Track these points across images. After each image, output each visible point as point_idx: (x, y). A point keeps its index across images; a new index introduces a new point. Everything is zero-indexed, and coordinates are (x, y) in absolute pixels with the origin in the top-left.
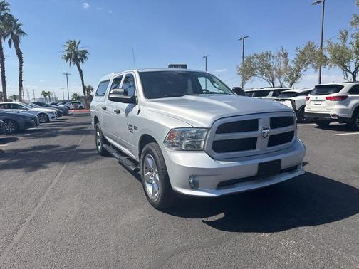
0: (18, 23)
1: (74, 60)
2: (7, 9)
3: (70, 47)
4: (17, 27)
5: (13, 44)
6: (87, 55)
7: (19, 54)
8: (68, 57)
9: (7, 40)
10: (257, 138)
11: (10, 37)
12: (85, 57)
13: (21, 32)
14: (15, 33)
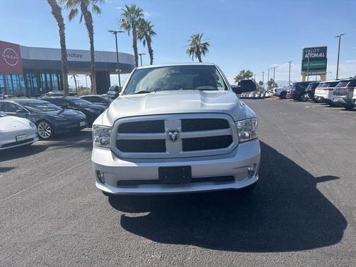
0: (150, 25)
1: (197, 53)
2: (141, 14)
3: (194, 41)
4: (149, 29)
5: (146, 44)
6: (208, 47)
7: (151, 52)
8: (191, 51)
9: (143, 40)
10: (165, 140)
11: (145, 38)
12: (206, 49)
13: (152, 33)
14: (148, 34)
